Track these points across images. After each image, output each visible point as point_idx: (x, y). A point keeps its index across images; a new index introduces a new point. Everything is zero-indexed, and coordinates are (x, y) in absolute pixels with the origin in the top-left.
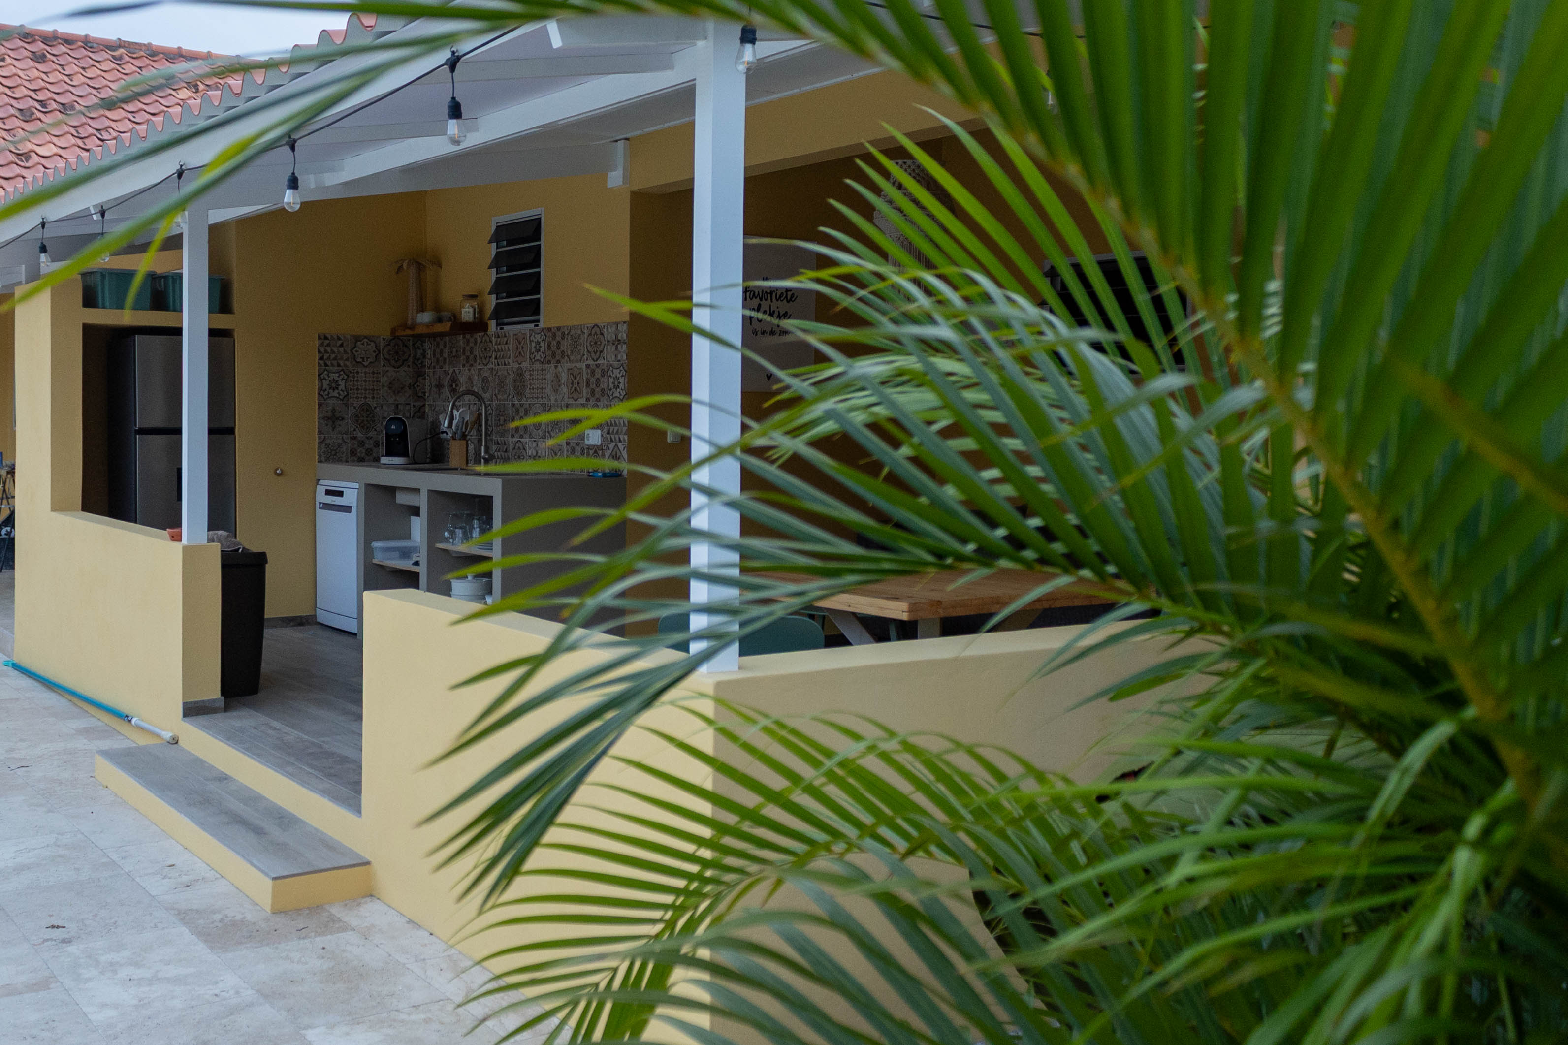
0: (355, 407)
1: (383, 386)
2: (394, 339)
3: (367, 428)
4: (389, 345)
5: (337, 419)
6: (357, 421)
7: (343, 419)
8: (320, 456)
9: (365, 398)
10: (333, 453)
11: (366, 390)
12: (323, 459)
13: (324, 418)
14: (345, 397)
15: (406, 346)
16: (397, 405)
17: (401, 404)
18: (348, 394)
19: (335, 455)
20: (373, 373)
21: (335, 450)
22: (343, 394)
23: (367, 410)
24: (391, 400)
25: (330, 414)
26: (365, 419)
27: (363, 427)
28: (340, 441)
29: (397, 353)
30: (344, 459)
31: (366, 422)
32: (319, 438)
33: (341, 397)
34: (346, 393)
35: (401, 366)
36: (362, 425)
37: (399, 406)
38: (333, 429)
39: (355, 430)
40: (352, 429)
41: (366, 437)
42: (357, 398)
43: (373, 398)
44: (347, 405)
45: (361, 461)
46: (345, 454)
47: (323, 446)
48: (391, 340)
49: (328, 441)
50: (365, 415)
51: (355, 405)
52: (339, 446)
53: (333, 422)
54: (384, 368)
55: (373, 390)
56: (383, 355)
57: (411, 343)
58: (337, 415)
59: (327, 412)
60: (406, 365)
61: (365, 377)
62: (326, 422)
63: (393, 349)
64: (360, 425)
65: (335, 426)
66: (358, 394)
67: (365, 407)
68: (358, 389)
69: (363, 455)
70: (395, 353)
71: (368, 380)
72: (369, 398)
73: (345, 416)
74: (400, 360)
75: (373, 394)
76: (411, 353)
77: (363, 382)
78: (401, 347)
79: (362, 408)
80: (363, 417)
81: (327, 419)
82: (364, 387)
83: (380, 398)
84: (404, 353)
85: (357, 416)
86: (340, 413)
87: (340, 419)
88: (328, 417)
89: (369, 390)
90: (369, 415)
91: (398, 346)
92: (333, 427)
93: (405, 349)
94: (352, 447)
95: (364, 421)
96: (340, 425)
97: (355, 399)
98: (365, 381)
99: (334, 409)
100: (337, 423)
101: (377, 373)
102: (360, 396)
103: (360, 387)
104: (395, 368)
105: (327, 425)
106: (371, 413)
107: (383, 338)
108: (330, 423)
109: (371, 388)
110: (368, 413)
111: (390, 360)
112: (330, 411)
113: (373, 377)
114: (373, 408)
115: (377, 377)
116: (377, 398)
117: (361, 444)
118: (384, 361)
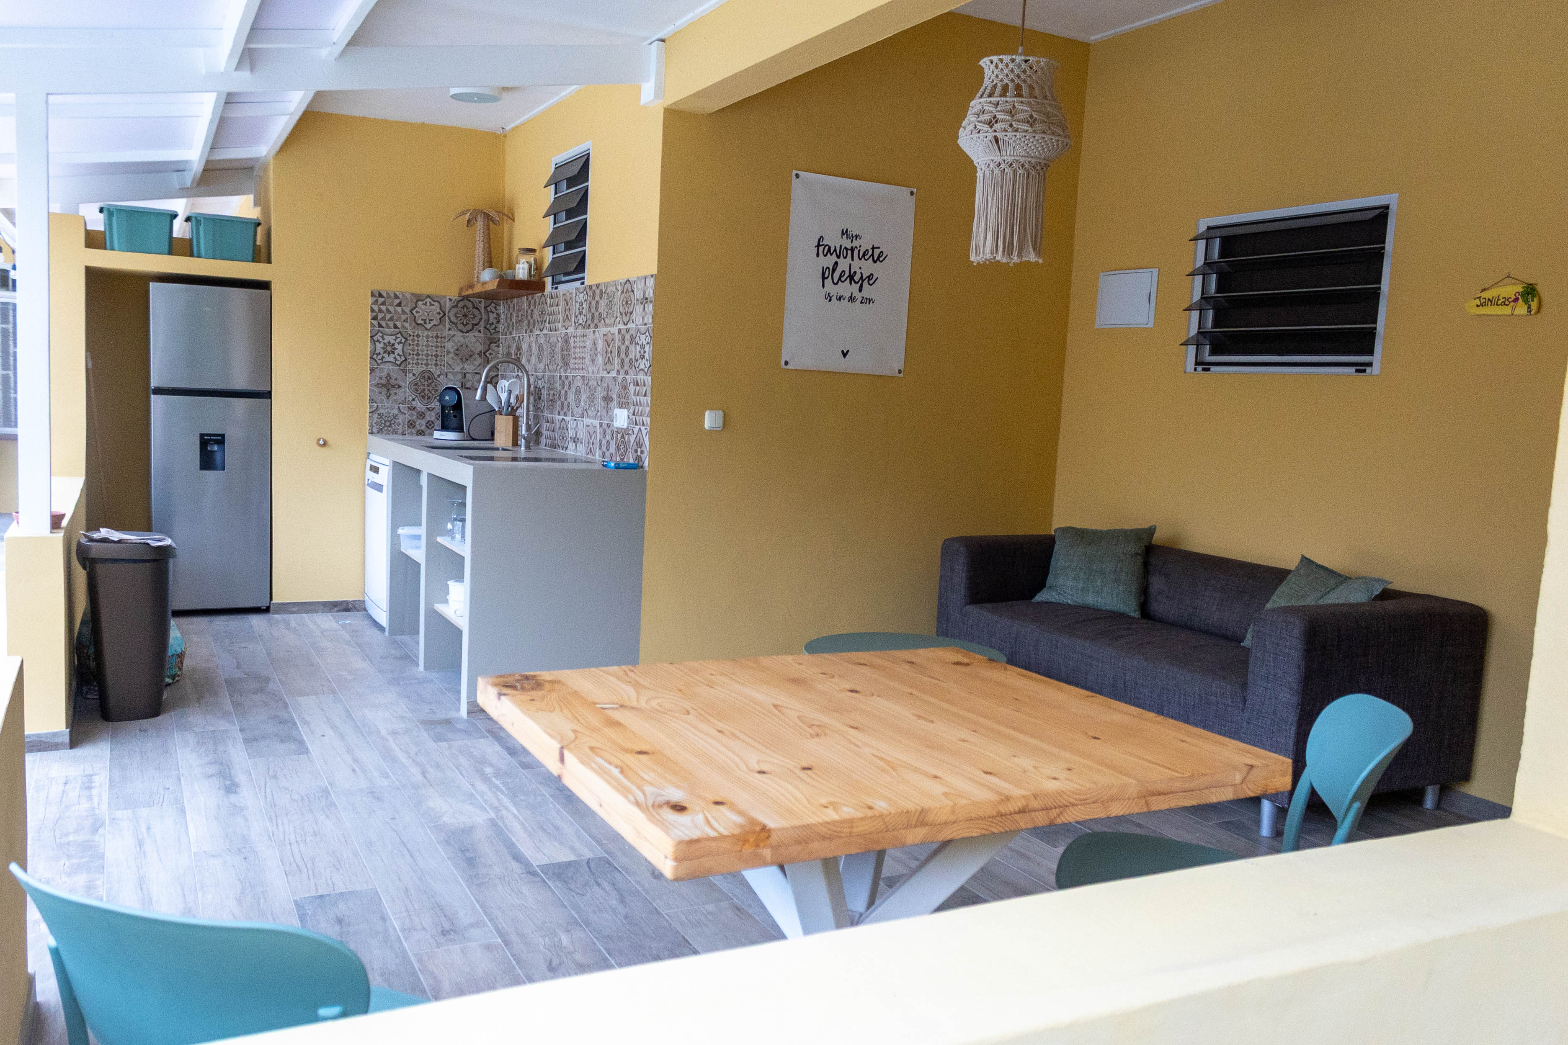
0: (414, 375)
1: (448, 352)
2: (462, 300)
3: (429, 398)
4: (456, 306)
5: (393, 386)
6: (417, 390)
7: (399, 387)
8: (371, 426)
9: (427, 365)
10: (388, 424)
11: (427, 355)
12: (375, 430)
13: (377, 385)
14: (402, 362)
15: (477, 308)
16: (465, 374)
17: (469, 373)
18: (406, 360)
19: (390, 425)
20: (437, 337)
21: (390, 421)
22: (400, 359)
23: (429, 378)
24: (458, 369)
25: (384, 381)
26: (426, 388)
27: (423, 397)
28: (396, 412)
29: (465, 316)
30: (400, 431)
31: (426, 392)
32: (371, 407)
33: (398, 363)
34: (403, 358)
35: (471, 330)
36: (423, 394)
37: (467, 375)
38: (388, 397)
39: (414, 400)
40: (411, 399)
41: (427, 408)
42: (417, 364)
43: (436, 365)
44: (404, 371)
45: (420, 434)
46: (401, 426)
47: (376, 415)
48: (459, 301)
49: (381, 411)
50: (426, 383)
51: (414, 372)
52: (395, 416)
53: (388, 390)
54: (450, 332)
55: (437, 356)
56: (449, 318)
57: (483, 305)
58: (393, 382)
59: (381, 378)
60: (476, 330)
61: (428, 341)
62: (379, 390)
63: (461, 311)
64: (419, 394)
65: (390, 394)
66: (418, 359)
67: (426, 375)
68: (418, 354)
69: (423, 428)
70: (464, 316)
71: (431, 344)
72: (432, 365)
73: (402, 384)
74: (469, 324)
75: (436, 360)
76: (483, 317)
77: (424, 347)
78: (471, 309)
79: (423, 375)
80: (424, 385)
81: (380, 386)
82: (426, 352)
83: (444, 366)
84: (475, 316)
85: (416, 384)
86: (396, 379)
87: (397, 387)
88: (381, 384)
89: (432, 356)
90: (431, 384)
91: (467, 308)
92: (388, 395)
93: (476, 312)
94: (410, 418)
95: (424, 390)
96: (396, 394)
97: (414, 365)
98: (427, 346)
99: (389, 375)
100: (393, 391)
101: (441, 338)
102: (420, 362)
103: (420, 352)
104: (463, 332)
105: (381, 393)
106: (433, 382)
107: (450, 299)
108: (384, 391)
109: (434, 353)
110: (430, 381)
111: (457, 323)
112: (384, 378)
113: (437, 342)
114: (436, 377)
115: (441, 342)
116: (441, 365)
117: (421, 415)
118: (449, 324)
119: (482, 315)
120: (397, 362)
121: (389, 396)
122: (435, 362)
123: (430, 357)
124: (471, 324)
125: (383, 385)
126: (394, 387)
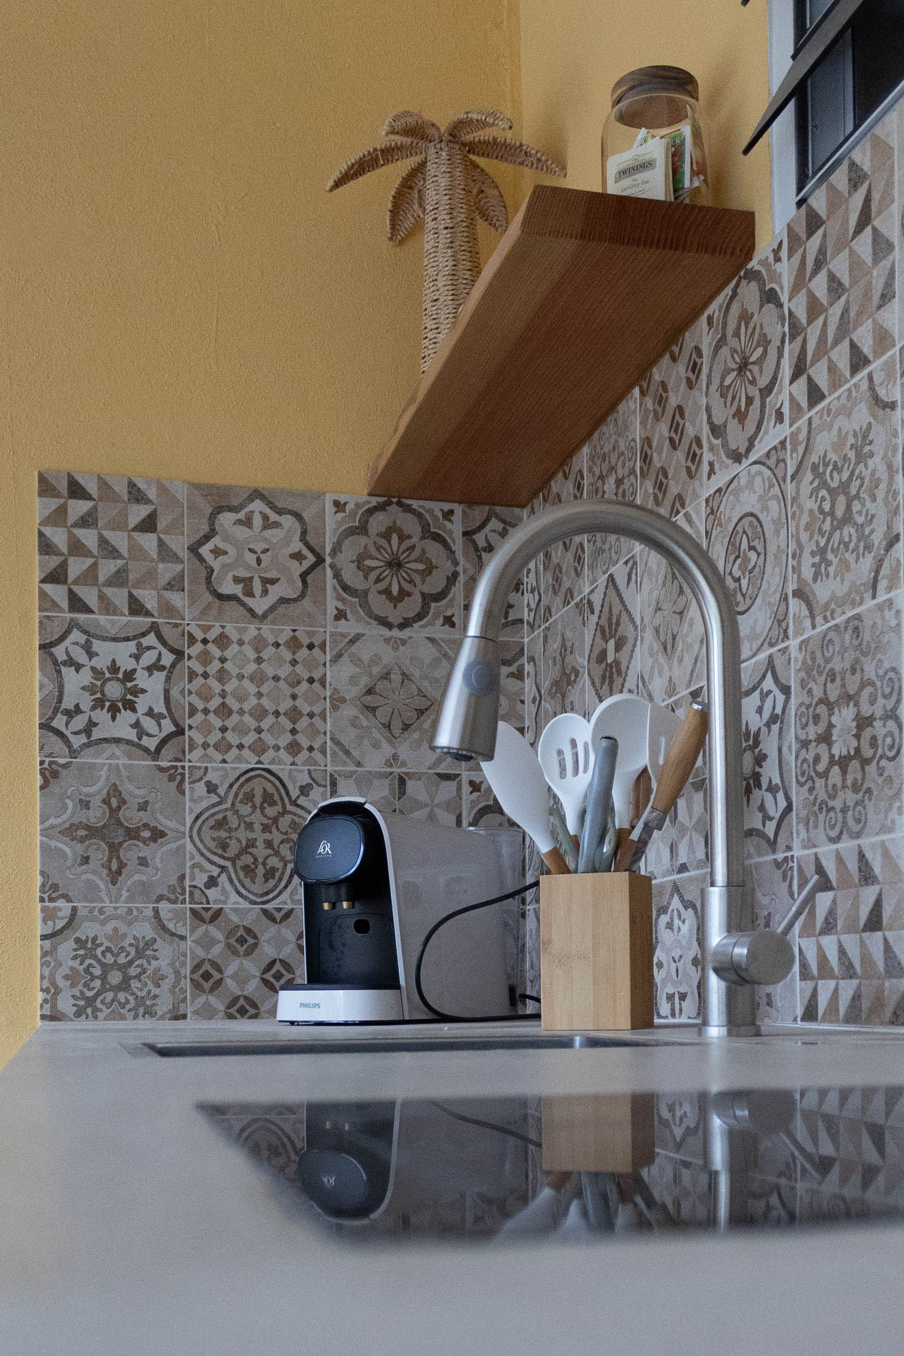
0: (211, 788)
1: (338, 701)
2: (381, 507)
3: (270, 874)
4: (362, 529)
5: (132, 834)
6: (224, 846)
7: (158, 835)
8: (52, 992)
9: (259, 748)
10: (115, 978)
11: (260, 713)
12: (66, 1004)
13: (70, 831)
14: (164, 742)
15: (437, 538)
16: (402, 781)
17: (418, 776)
18: (180, 732)
19: (124, 986)
20: (294, 644)
21: (123, 968)
22: (157, 731)
23: (268, 799)
24: (375, 761)
25: (96, 815)
26: (261, 838)
27: (249, 871)
28: (145, 930)
29: (395, 564)
30: (164, 1005)
31: (260, 851)
32: (48, 914)
33: (151, 743)
34: (168, 727)
35: (419, 617)
36: (247, 859)
37: (410, 785)
38: (115, 876)
39: (212, 882)
40: (201, 879)
41: (265, 912)
42: (223, 747)
43: (294, 748)
44: (176, 777)
45: (242, 1012)
46: (166, 985)
47: (67, 948)
48: (371, 511)
49: (87, 930)
50: (257, 819)
51: (212, 777)
52: (144, 949)
53: (114, 849)
54: (343, 626)
55: (294, 715)
56: (337, 575)
57: (456, 528)
58: (131, 816)
59: (85, 805)
60: (436, 617)
61: (259, 660)
62: (80, 848)
63: (379, 548)
64: (233, 860)
65: (122, 865)
66: (224, 730)
67: (258, 787)
68: (224, 711)
69: (252, 987)
70: (390, 564)
71: (270, 671)
72: (277, 748)
73: (167, 823)
74: (409, 594)
75: (293, 732)
76: (460, 569)
77: (246, 683)
78: (414, 540)
79: (247, 788)
80: (250, 826)
81: (82, 833)
82: (253, 701)
83: (324, 752)
84: (430, 569)
85: (221, 824)
86: (143, 807)
87: (146, 834)
88: (88, 828)
89: (277, 713)
90: (275, 820)
91: (402, 538)
92: (114, 866)
93: (434, 550)
94: (201, 953)
95: (251, 843)
96: (143, 862)
97: (211, 751)
98: (258, 678)
99: (115, 790)
100: (131, 853)
101: (311, 647)
102: (232, 738)
103: (234, 705)
104: (390, 626)
105: (86, 860)
106: (284, 812)
107: (336, 503)
108: (99, 853)
109: (285, 705)
110: (271, 811)
111: (366, 593)
112: (96, 802)
113: (294, 663)
114: (294, 793)
115: (310, 664)
116: (311, 749)
117: (242, 941)
118: (339, 598)
119: (456, 563)
120: (145, 741)
121: (119, 872)
122: (288, 738)
123: (269, 720)
124: (417, 598)
125: (93, 832)
126: (137, 837)
